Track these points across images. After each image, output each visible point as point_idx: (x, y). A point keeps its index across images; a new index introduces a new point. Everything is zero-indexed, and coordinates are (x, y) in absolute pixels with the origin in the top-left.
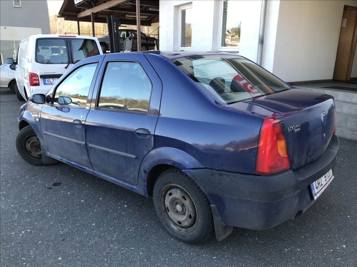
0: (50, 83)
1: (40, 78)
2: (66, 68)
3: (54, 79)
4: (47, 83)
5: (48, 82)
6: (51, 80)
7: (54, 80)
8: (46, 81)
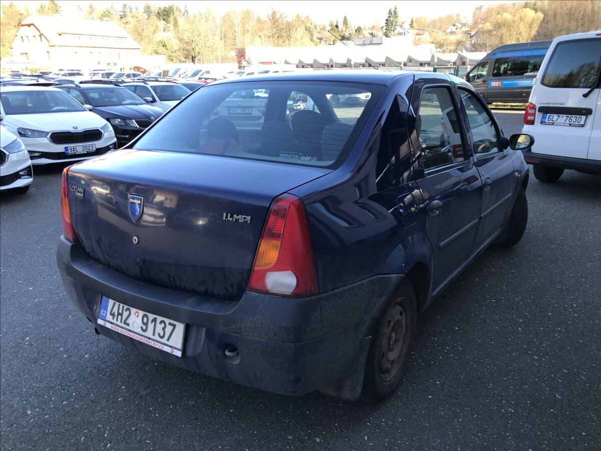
0: (551, 121)
1: (538, 111)
2: (585, 96)
3: (561, 115)
4: (547, 121)
5: (549, 119)
6: (555, 117)
7: (560, 117)
8: (545, 118)
